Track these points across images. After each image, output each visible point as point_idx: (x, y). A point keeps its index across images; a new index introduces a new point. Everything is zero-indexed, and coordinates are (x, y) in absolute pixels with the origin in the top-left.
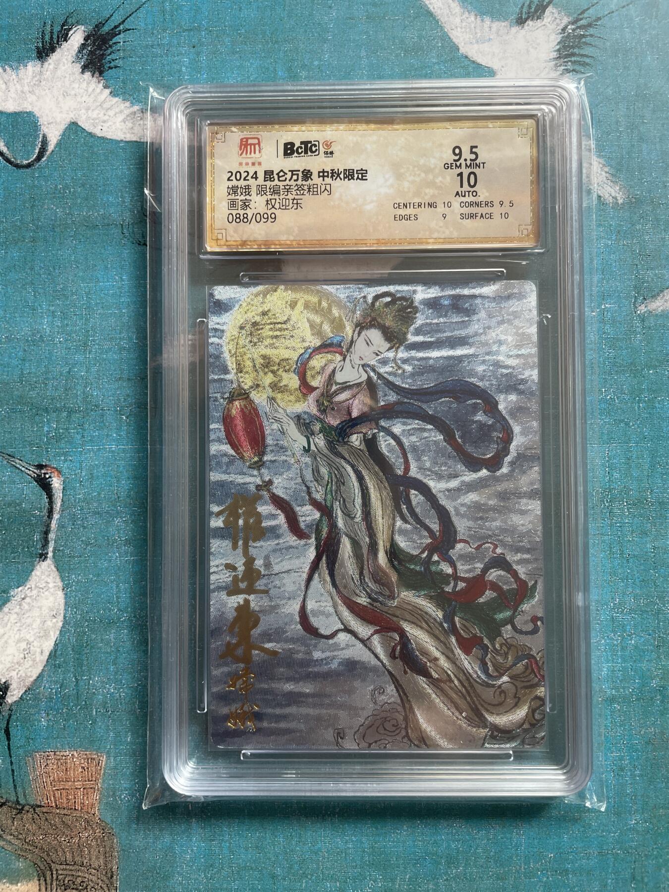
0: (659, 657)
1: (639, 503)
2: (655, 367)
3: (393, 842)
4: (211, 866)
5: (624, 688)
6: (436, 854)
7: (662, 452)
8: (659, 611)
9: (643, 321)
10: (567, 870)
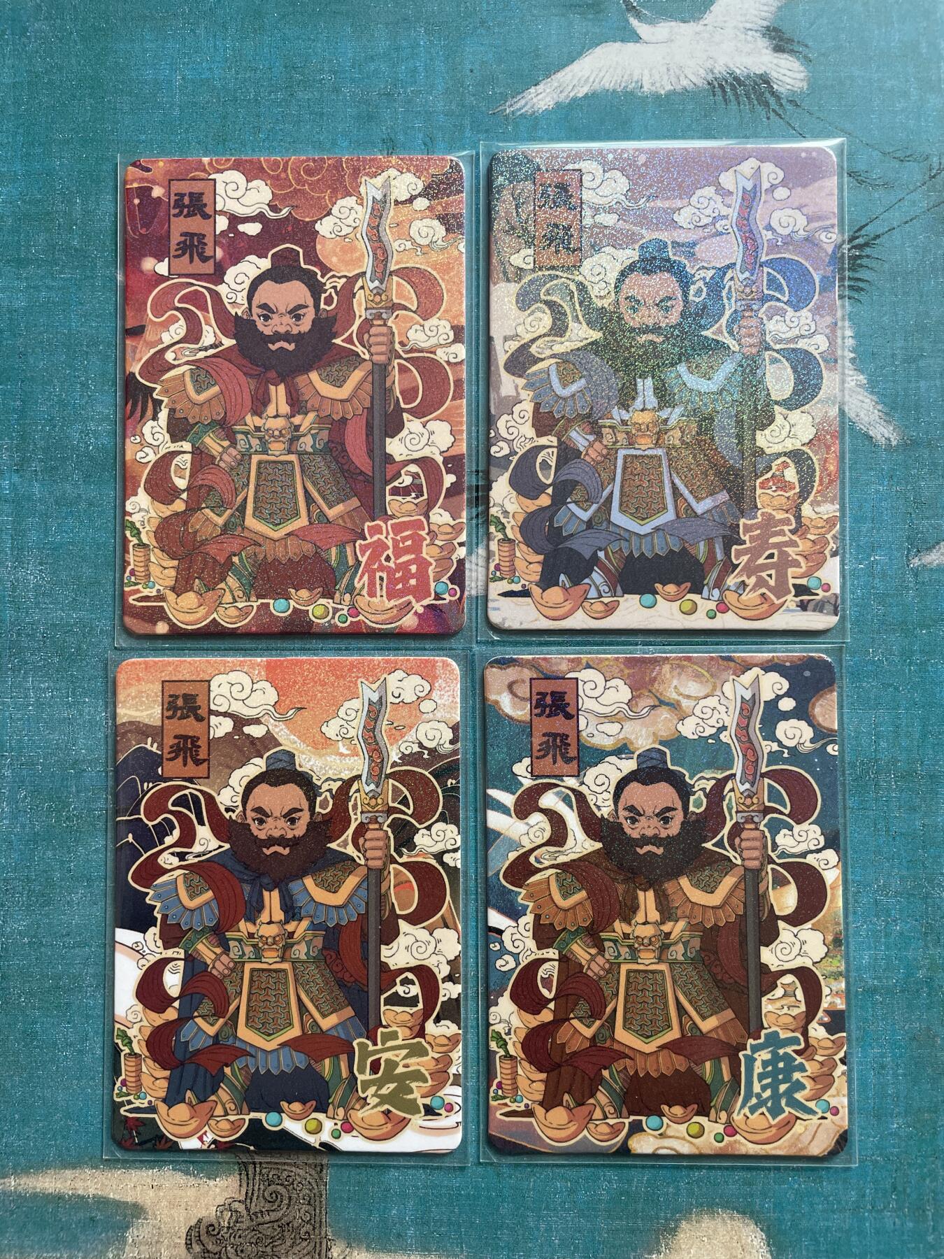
0: (926, 946)
1: (908, 775)
2: (928, 627)
5: (887, 978)
7: (933, 720)
8: (927, 896)
9: (916, 575)
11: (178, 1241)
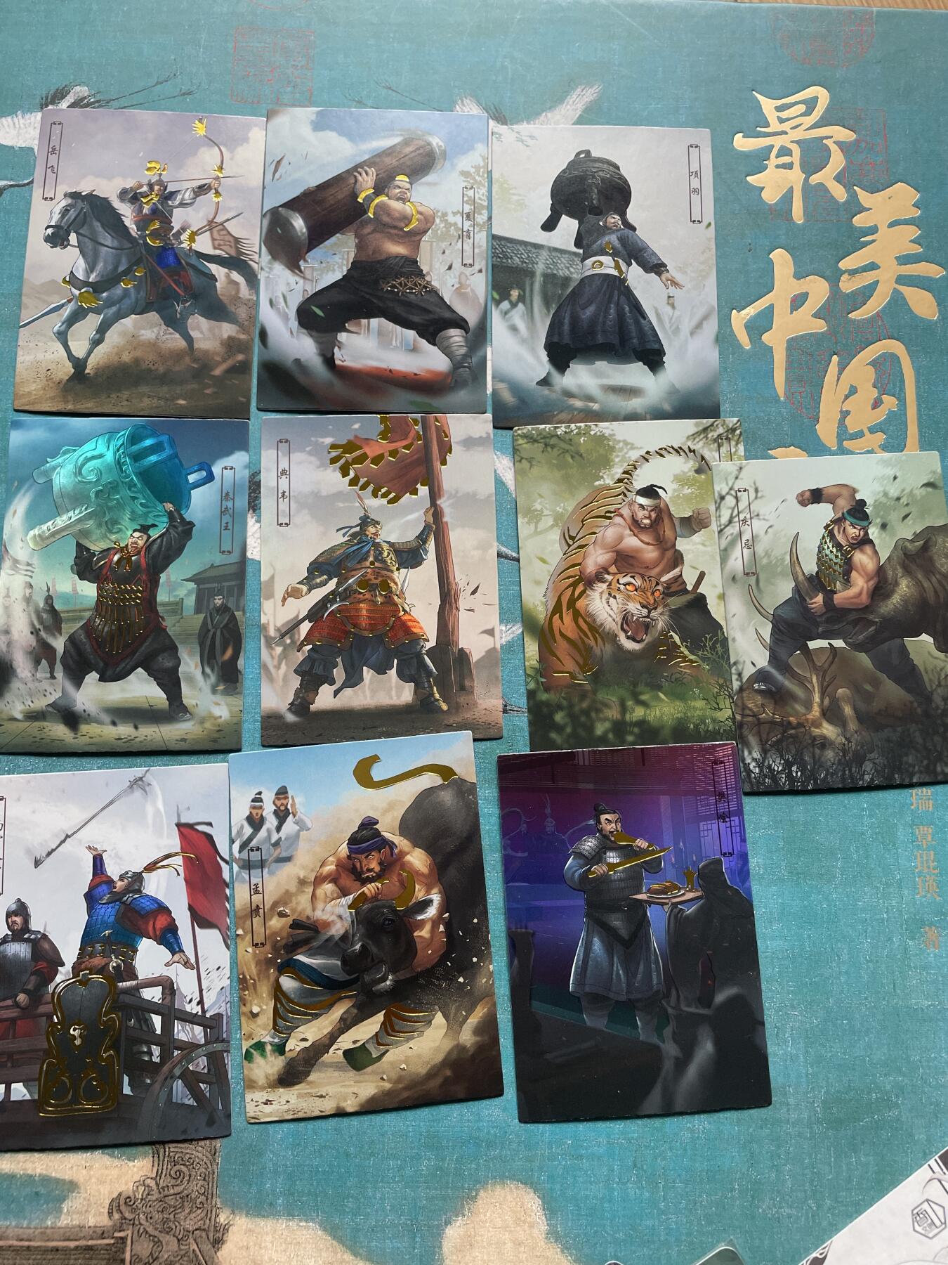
3: (445, 1127)
4: (298, 1145)
6: (478, 1138)
10: (581, 1156)
11: (102, 1210)
